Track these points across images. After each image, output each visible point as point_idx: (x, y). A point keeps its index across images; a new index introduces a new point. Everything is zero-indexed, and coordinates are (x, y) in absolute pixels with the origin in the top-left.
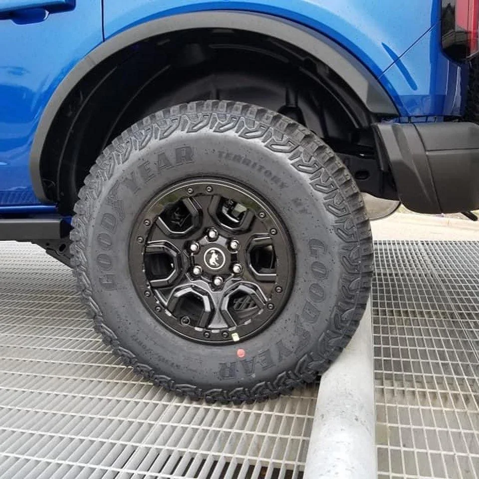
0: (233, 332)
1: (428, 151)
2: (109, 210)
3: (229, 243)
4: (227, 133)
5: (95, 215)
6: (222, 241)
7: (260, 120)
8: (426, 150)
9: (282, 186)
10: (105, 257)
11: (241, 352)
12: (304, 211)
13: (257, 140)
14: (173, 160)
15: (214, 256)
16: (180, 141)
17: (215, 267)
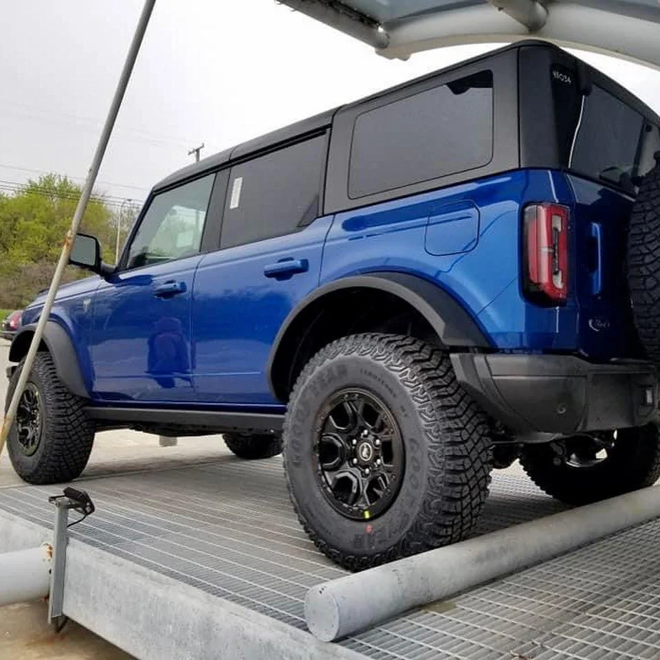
0: (366, 510)
1: (495, 375)
2: (301, 408)
3: (375, 441)
4: (367, 356)
5: (294, 410)
6: (371, 438)
7: (388, 348)
8: (491, 375)
9: (395, 396)
10: (297, 442)
11: (369, 527)
12: (406, 416)
13: (382, 362)
14: (336, 373)
15: (366, 450)
16: (340, 360)
17: (365, 458)
